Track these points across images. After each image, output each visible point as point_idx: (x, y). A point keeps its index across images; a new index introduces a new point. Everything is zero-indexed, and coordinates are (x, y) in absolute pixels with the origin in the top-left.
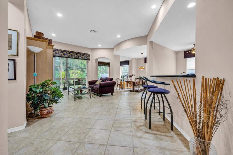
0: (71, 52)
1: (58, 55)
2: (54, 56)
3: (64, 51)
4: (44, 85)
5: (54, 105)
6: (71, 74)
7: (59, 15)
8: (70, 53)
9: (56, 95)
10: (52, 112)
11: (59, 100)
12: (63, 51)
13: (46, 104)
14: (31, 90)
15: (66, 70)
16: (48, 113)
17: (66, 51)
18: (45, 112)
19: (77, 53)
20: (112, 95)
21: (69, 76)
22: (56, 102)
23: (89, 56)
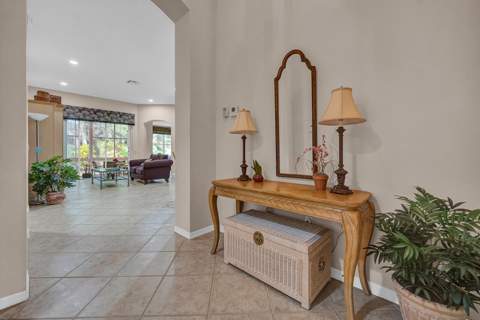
0: (99, 111)
1: (72, 116)
2: (65, 118)
3: (84, 109)
4: (51, 163)
5: (67, 190)
6: (102, 150)
7: (74, 63)
8: (95, 113)
9: (69, 177)
10: (63, 198)
11: (74, 183)
12: (81, 110)
13: (55, 187)
14: (34, 168)
15: (91, 142)
16: (58, 198)
17: (89, 110)
18: (54, 196)
19: (110, 113)
20: (167, 181)
21: (98, 153)
22: (69, 185)
23: (133, 117)
